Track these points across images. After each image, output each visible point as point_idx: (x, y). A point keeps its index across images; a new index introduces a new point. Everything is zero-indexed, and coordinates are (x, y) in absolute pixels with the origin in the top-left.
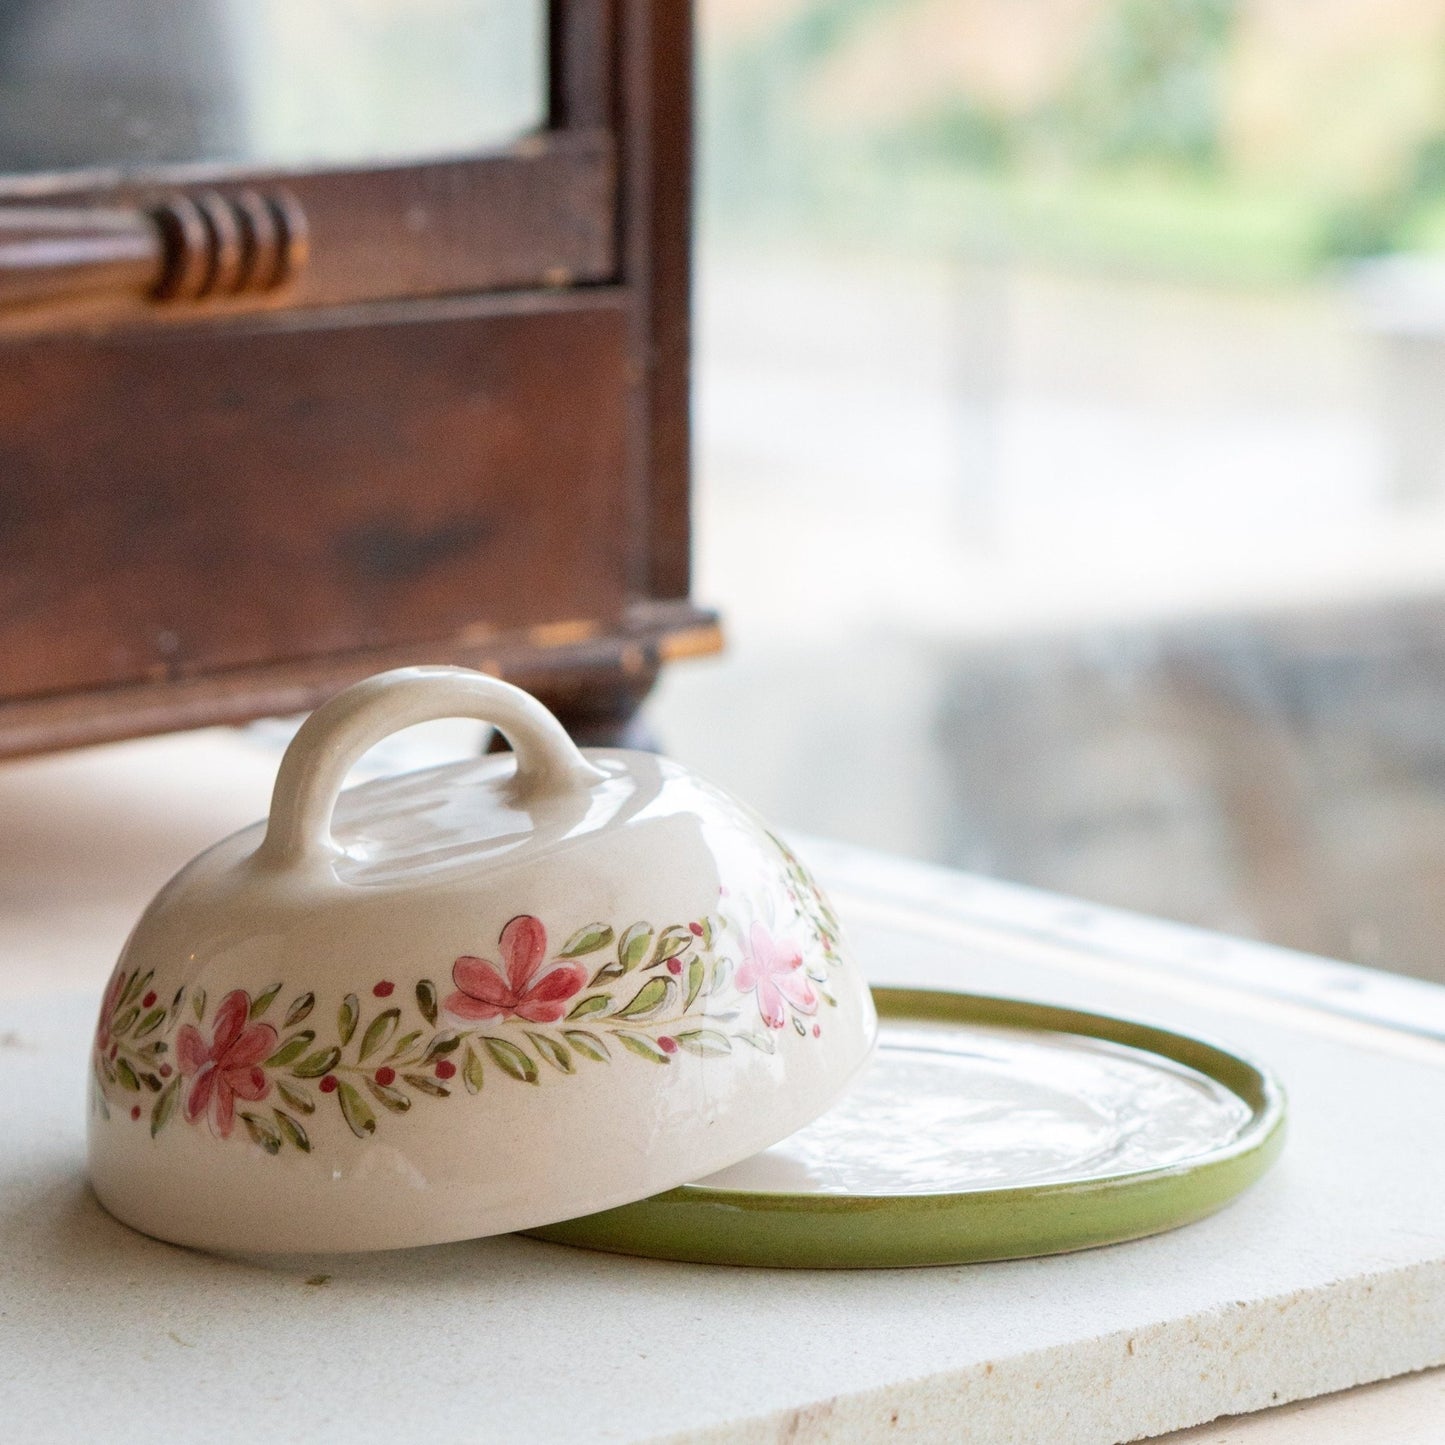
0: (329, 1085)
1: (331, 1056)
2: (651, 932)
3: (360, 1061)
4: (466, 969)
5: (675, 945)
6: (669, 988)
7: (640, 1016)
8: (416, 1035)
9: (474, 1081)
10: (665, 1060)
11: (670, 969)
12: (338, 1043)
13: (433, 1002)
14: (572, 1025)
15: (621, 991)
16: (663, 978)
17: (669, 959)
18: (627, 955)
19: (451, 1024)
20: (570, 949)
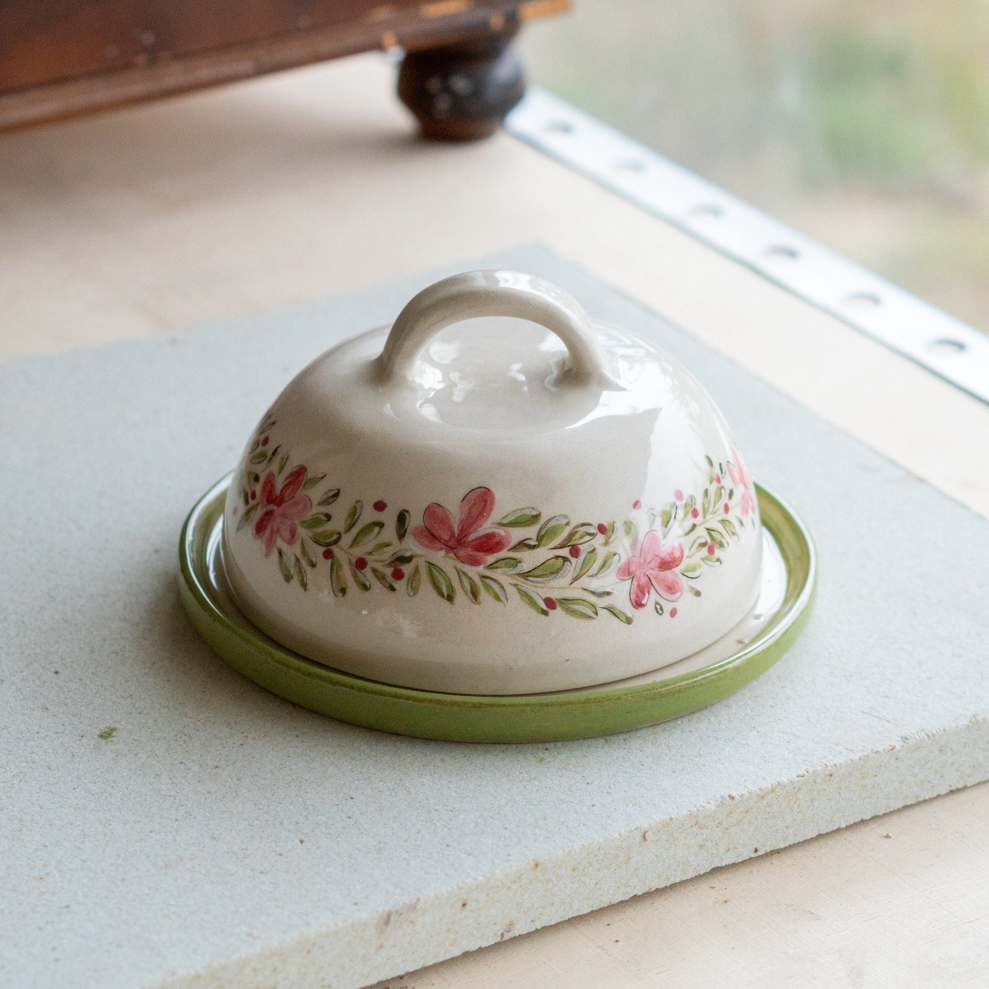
0: (328, 554)
1: (335, 537)
2: (567, 524)
3: (350, 547)
4: (434, 513)
5: (582, 537)
6: (565, 566)
7: (538, 579)
8: (388, 545)
9: (414, 588)
10: (545, 613)
11: (571, 553)
12: (342, 530)
13: (405, 527)
14: (488, 573)
15: (530, 560)
16: (563, 557)
17: (573, 546)
18: (543, 536)
19: (411, 546)
20: (505, 521)
